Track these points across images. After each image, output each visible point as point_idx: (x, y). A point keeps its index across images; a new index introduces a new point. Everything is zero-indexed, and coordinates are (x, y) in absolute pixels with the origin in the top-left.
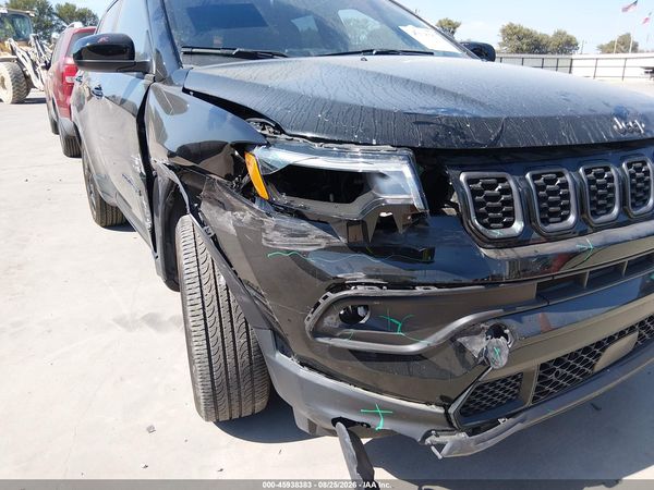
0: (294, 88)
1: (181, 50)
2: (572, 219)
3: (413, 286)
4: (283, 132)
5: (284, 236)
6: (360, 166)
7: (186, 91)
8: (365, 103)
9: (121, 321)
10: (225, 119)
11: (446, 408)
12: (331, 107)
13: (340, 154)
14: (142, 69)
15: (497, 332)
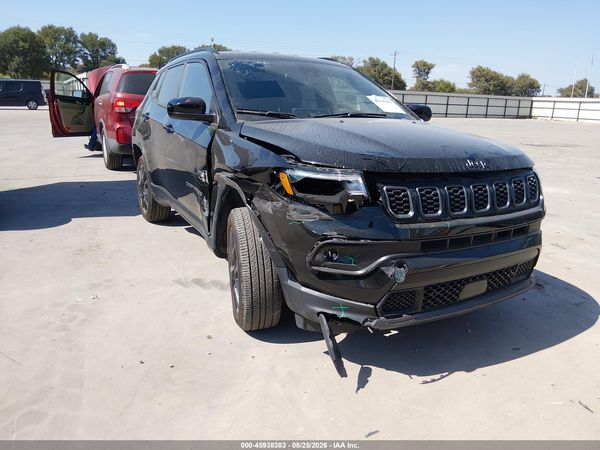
0: (304, 138)
1: (236, 111)
2: (440, 212)
3: (360, 239)
4: (300, 162)
5: (299, 214)
6: (339, 178)
7: (241, 136)
8: (340, 148)
9: (178, 282)
10: (269, 155)
11: (375, 305)
12: (324, 149)
13: (330, 173)
14: (209, 120)
15: (400, 265)
